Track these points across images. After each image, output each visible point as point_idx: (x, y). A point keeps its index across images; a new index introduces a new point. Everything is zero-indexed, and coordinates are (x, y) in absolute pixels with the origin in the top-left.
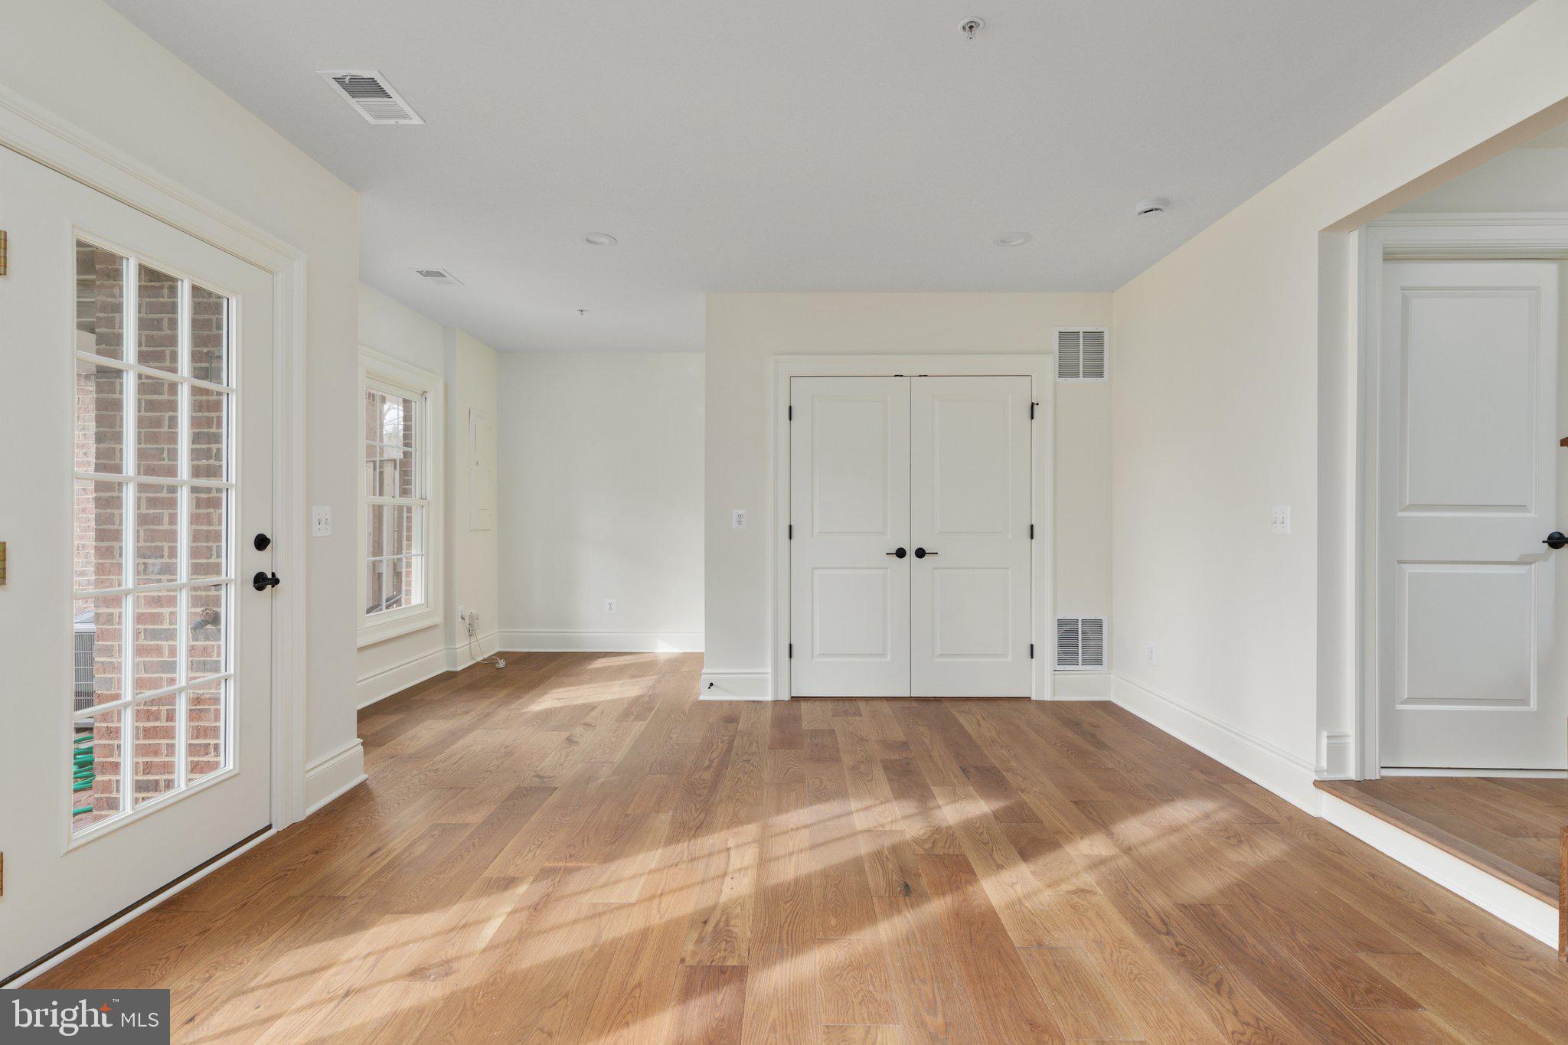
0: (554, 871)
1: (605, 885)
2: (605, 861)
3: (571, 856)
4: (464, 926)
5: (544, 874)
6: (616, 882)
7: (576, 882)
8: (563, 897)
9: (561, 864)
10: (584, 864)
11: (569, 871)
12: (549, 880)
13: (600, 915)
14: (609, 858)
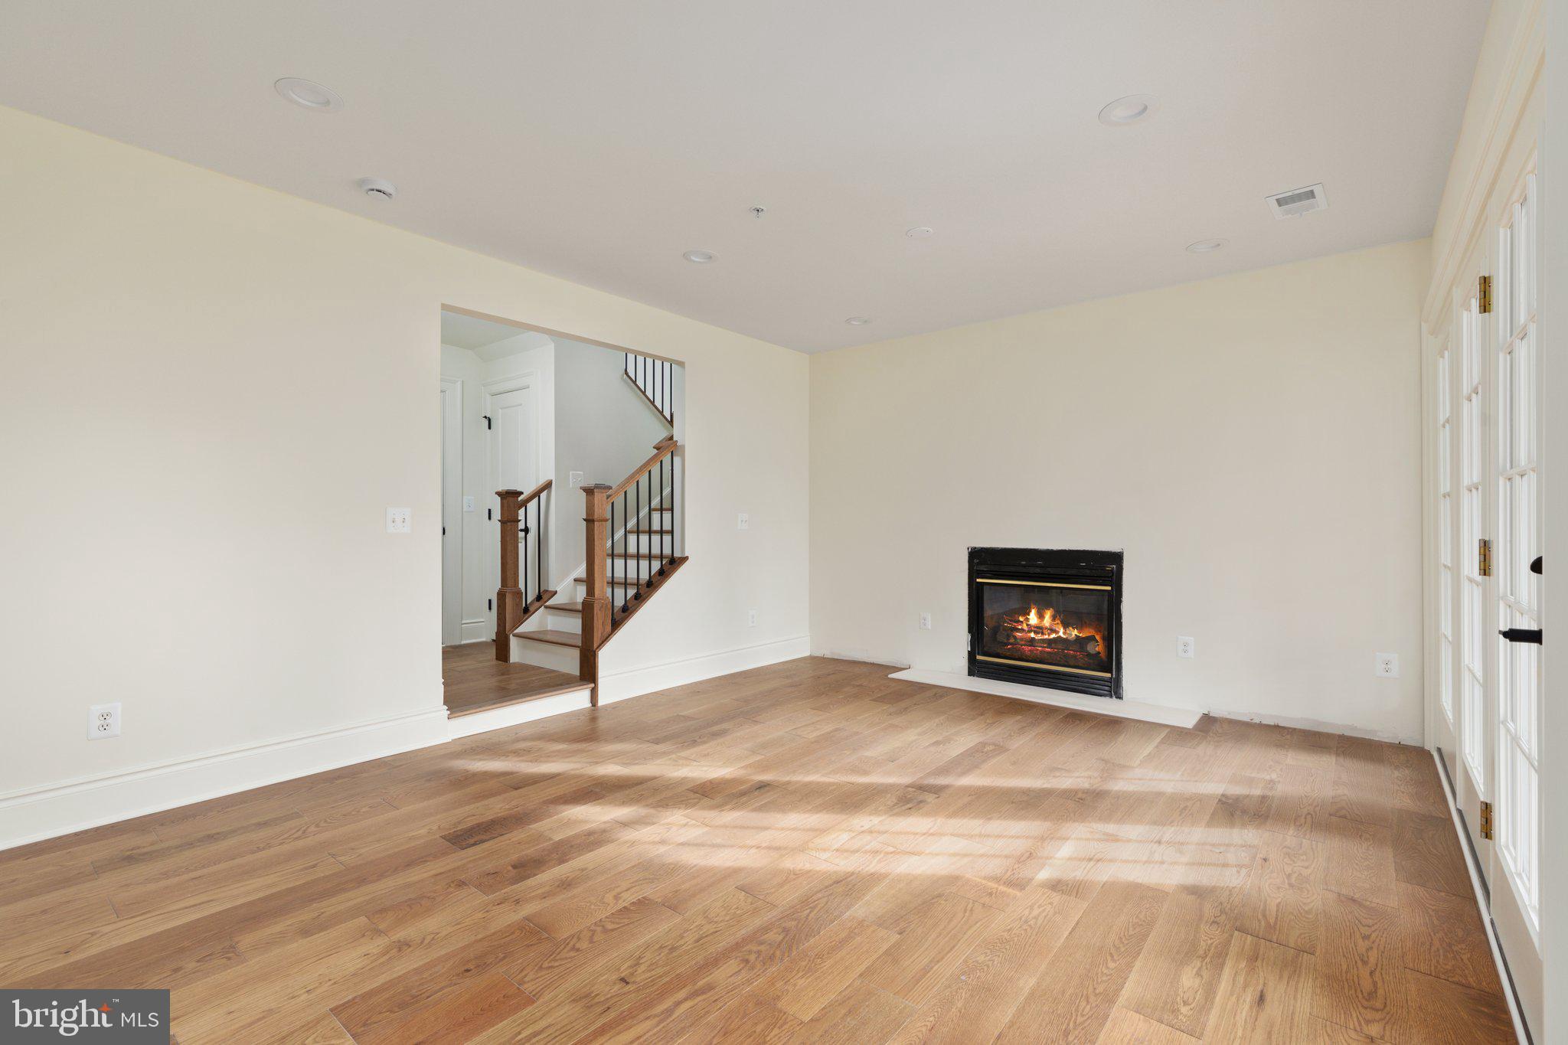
0: (1010, 883)
1: (965, 855)
2: (957, 877)
3: (991, 894)
4: (1090, 860)
5: (1020, 885)
6: (955, 855)
7: (994, 867)
8: (1006, 857)
9: (1002, 888)
10: (980, 880)
11: (997, 879)
12: (1016, 876)
13: (980, 835)
14: (953, 879)
